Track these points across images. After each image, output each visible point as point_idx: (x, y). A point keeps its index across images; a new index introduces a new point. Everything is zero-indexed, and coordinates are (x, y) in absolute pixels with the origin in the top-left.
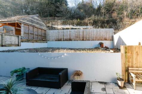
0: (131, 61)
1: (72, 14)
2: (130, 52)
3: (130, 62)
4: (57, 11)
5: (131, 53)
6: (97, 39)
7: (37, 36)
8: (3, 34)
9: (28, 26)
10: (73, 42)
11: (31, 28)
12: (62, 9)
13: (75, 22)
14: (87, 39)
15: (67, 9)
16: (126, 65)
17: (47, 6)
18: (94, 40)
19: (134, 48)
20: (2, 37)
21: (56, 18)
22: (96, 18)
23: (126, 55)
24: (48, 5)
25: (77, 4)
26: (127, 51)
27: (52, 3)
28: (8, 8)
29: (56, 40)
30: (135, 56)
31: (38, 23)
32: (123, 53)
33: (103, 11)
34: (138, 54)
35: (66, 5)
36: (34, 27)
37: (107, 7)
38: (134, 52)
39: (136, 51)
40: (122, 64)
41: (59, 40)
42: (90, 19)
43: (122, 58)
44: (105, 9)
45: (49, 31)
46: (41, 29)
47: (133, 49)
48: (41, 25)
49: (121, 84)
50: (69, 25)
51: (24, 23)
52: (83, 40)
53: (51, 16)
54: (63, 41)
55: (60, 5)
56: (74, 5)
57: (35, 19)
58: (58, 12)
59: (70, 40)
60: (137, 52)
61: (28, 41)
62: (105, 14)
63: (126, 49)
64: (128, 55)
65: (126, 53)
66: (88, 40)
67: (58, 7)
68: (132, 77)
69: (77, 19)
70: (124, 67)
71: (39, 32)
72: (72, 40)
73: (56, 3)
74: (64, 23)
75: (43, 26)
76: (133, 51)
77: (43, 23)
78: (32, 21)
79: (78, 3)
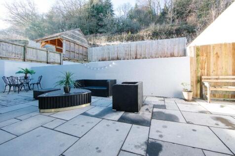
0: (206, 67)
1: (119, 27)
2: (205, 55)
3: (204, 69)
4: (100, 25)
5: (207, 56)
6: (157, 56)
7: (77, 55)
8: (49, 51)
9: (69, 42)
10: (122, 61)
11: (72, 44)
12: (106, 21)
13: (125, 36)
14: (142, 56)
15: (112, 20)
16: (198, 73)
17: (87, 20)
18: (153, 58)
19: (212, 47)
20: (47, 54)
21: (98, 34)
22: (158, 27)
23: (197, 60)
24: (88, 18)
25: (127, 11)
26: (200, 53)
27: (93, 16)
28: (46, 29)
29: (99, 61)
30: (212, 59)
31: (79, 39)
32: (193, 56)
33: (170, 15)
34: (218, 57)
35: (112, 14)
36: (74, 43)
37: (178, 8)
38: (212, 54)
39: (215, 53)
40: (191, 72)
41: (103, 60)
42: (148, 30)
43: (191, 63)
44: (174, 11)
45: (91, 49)
46: (82, 46)
47: (210, 50)
48: (82, 41)
49: (188, 96)
50: (117, 40)
51: (66, 38)
52: (136, 58)
53: (92, 32)
54: (109, 60)
55: (104, 15)
56: (123, 13)
57: (76, 33)
58: (102, 26)
59: (118, 59)
60: (217, 53)
61: (69, 60)
62: (173, 20)
63: (199, 50)
64: (202, 58)
65: (198, 56)
66: (143, 58)
67: (100, 20)
68: (206, 87)
69: (128, 32)
70: (195, 76)
71: (80, 50)
72: (120, 60)
73: (98, 14)
74: (109, 40)
75: (84, 42)
76: (210, 52)
77: (85, 39)
78: (73, 37)
79: (130, 9)
